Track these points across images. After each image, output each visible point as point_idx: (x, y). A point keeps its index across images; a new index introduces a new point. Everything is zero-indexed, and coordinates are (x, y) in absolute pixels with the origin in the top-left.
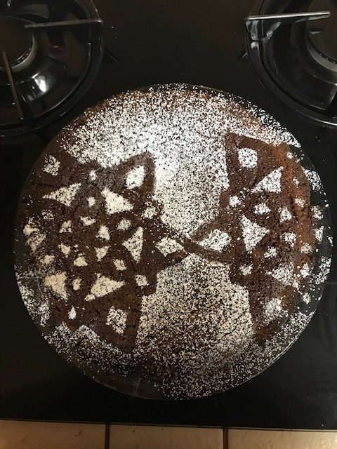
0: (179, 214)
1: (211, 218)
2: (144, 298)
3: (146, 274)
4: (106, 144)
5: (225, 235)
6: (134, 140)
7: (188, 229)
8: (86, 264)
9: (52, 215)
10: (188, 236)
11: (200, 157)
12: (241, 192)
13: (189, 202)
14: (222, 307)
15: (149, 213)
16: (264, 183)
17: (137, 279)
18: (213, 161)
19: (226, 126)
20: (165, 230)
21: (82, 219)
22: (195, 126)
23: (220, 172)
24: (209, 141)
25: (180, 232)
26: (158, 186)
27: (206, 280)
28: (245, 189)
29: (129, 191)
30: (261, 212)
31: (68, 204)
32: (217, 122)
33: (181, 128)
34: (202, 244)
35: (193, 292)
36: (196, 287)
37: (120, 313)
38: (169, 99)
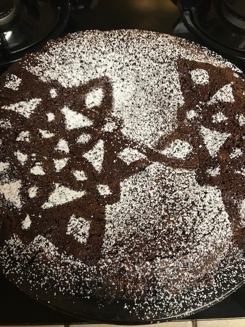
0: (139, 127)
1: (171, 130)
2: (108, 207)
3: (109, 184)
4: (67, 67)
5: (186, 144)
6: (93, 66)
7: (149, 140)
8: (43, 173)
9: (9, 124)
10: (150, 146)
11: (155, 80)
12: (197, 106)
13: (148, 117)
14: (195, 208)
15: (109, 127)
16: (218, 96)
17: (99, 189)
18: (168, 83)
19: (177, 53)
20: (126, 141)
21: (41, 131)
22: (150, 54)
23: (175, 92)
24: (163, 65)
25: (141, 142)
26: (116, 105)
27: (173, 186)
28: (200, 102)
29: (88, 110)
30: (219, 120)
31: (27, 116)
32: (169, 50)
33: (136, 57)
34: (164, 152)
35: (160, 199)
36: (163, 193)
37: (82, 222)
38: (125, 34)
